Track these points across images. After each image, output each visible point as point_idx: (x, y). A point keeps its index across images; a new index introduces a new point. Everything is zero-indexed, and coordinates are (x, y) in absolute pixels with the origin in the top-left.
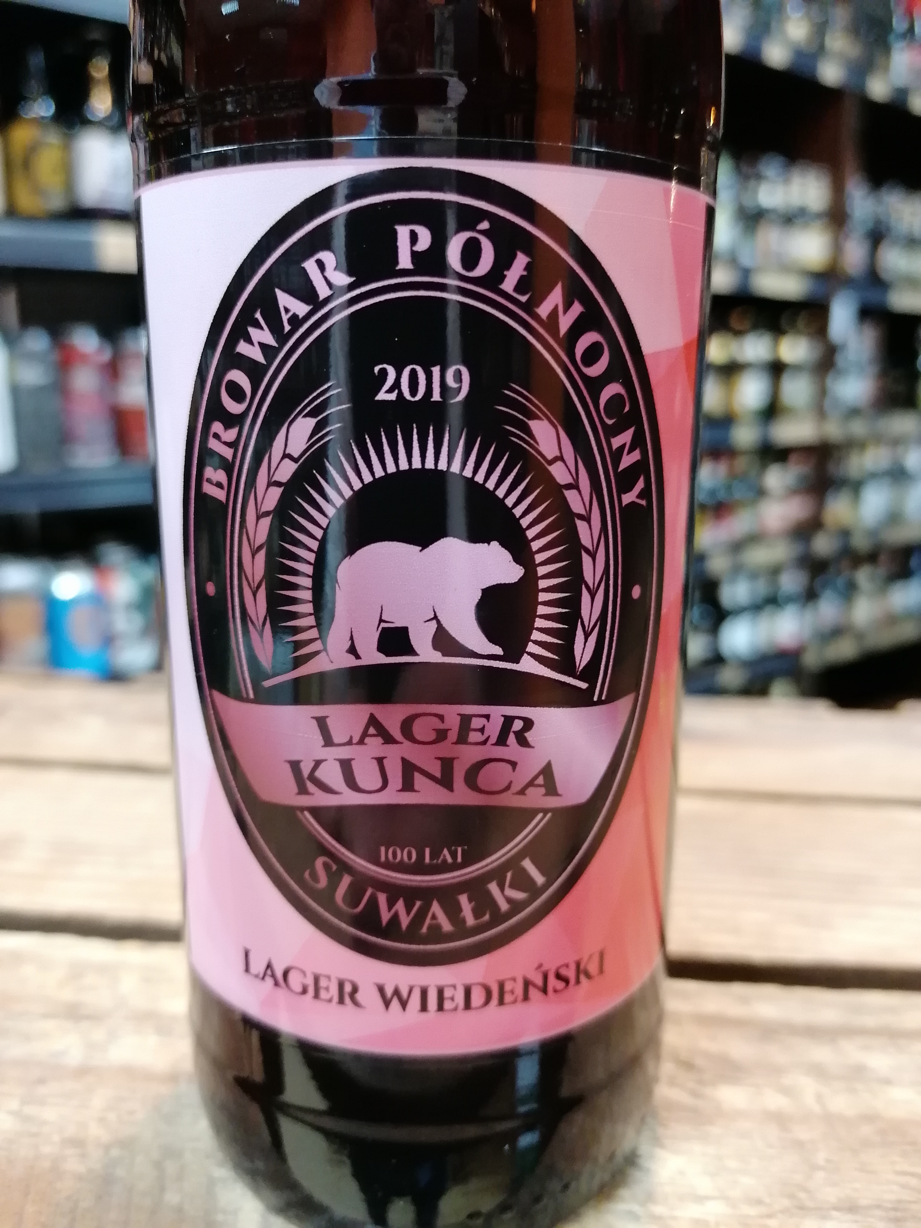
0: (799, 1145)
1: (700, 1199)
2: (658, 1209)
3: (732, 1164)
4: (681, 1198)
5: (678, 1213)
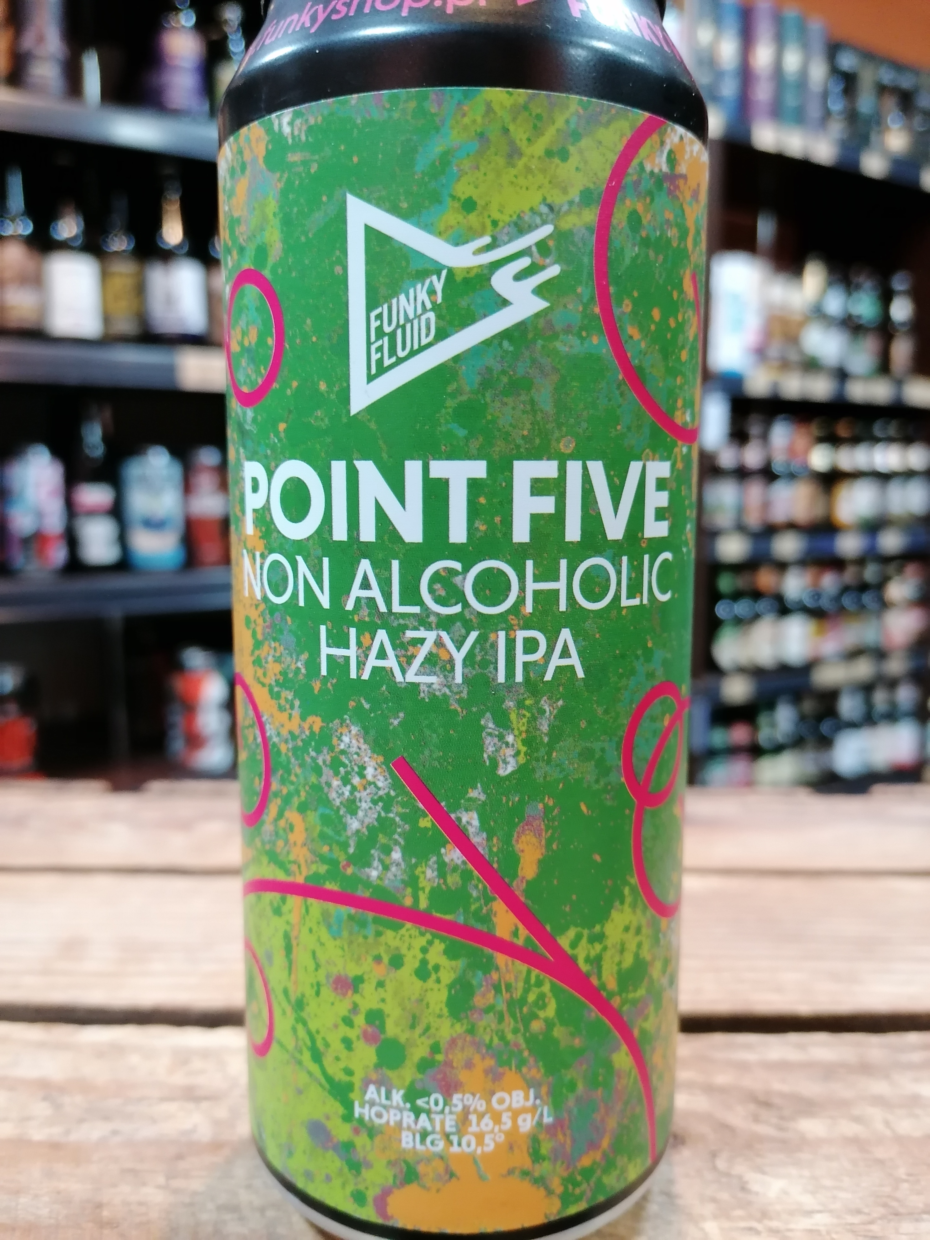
0: (881, 1162)
2: (774, 1224)
3: (828, 1182)
4: (792, 1213)
5: (792, 1226)
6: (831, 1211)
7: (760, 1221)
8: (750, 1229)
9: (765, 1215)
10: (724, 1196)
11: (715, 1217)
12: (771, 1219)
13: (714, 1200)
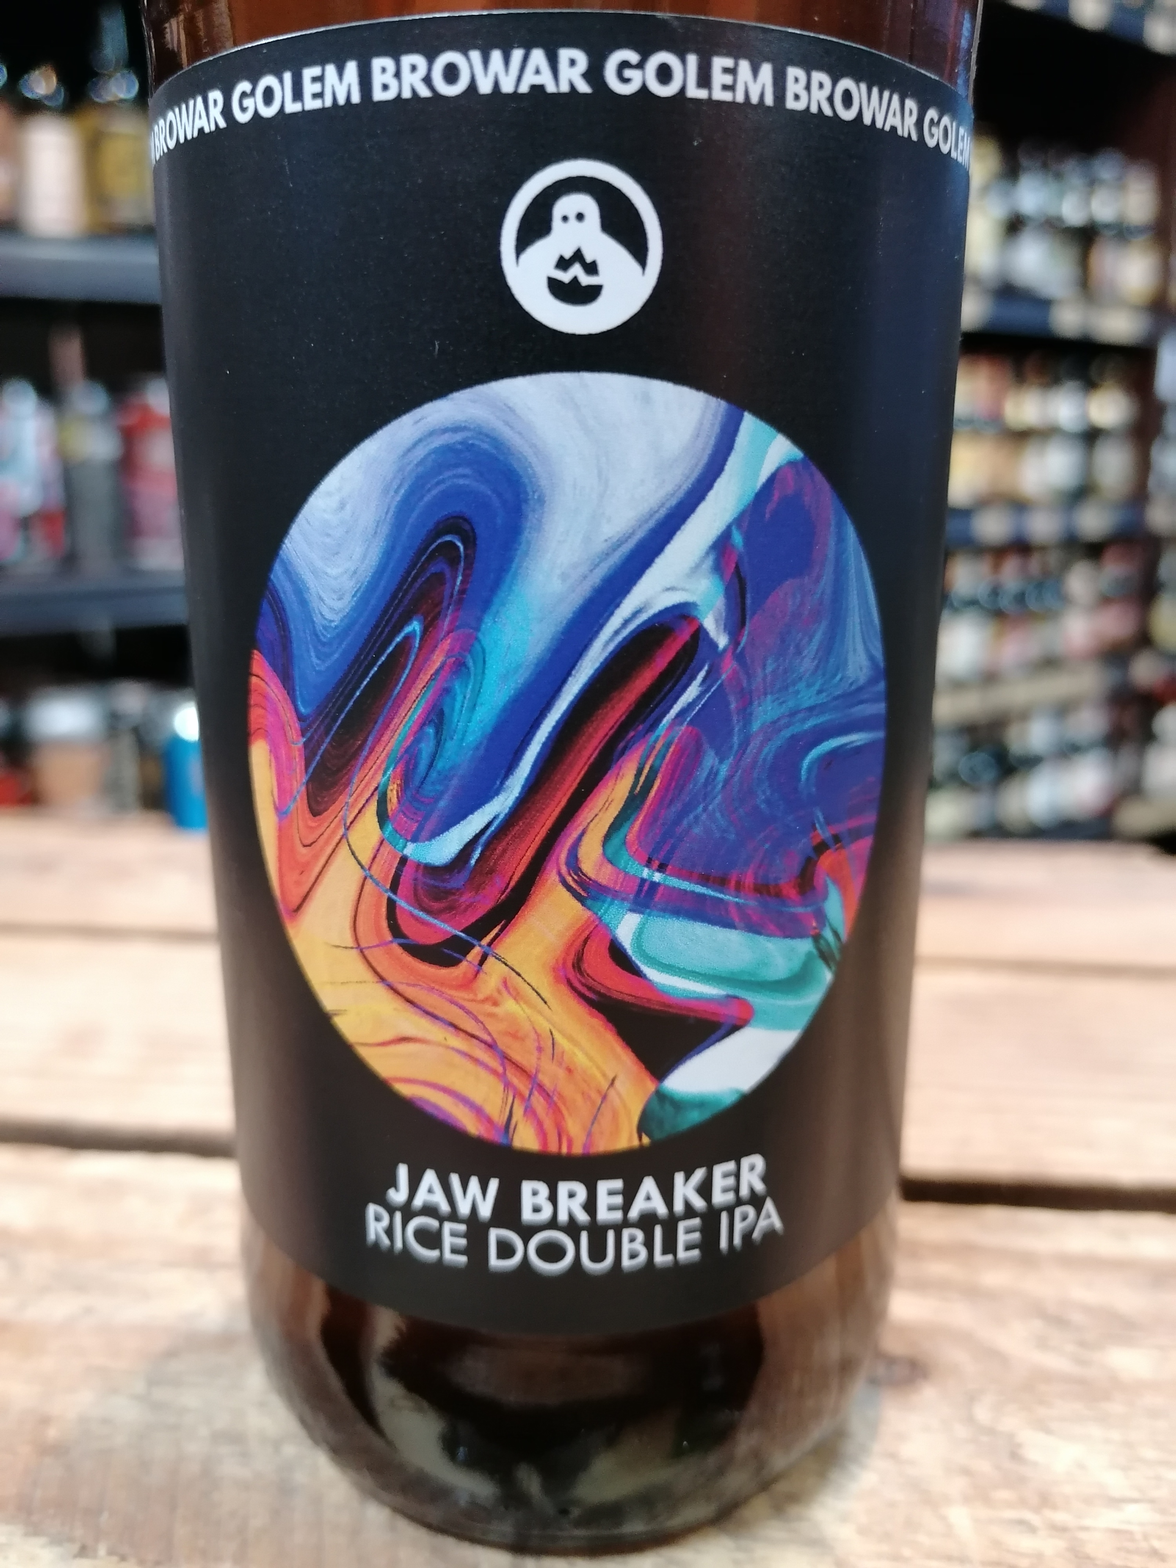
1: (1116, 1502)
2: (1060, 1517)
3: (1149, 1453)
4: (1088, 1501)
5: (1087, 1522)
6: (1152, 1501)
7: (1037, 1510)
8: (1021, 1522)
9: (1045, 1501)
10: (984, 1466)
11: (967, 1500)
12: (1054, 1507)
13: (966, 1472)
